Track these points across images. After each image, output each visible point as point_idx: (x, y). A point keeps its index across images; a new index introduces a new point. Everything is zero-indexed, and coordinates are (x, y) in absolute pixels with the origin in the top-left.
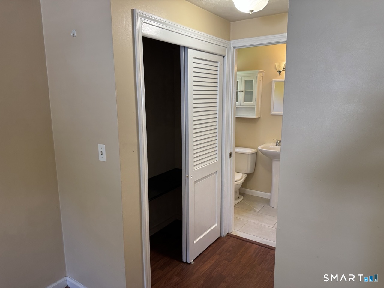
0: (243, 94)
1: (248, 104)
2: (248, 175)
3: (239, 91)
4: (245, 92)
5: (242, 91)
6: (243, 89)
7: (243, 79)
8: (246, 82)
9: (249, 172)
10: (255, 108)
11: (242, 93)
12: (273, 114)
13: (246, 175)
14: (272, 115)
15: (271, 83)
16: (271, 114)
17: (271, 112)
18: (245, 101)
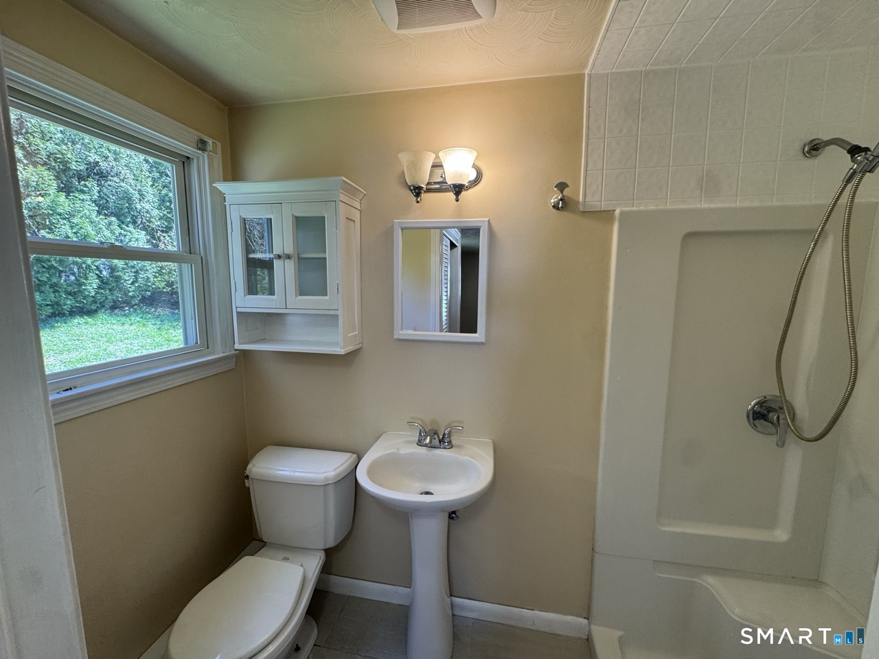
0: (290, 266)
1: (311, 302)
2: (329, 552)
3: (279, 257)
4: (299, 258)
5: (288, 257)
6: (289, 250)
7: (288, 212)
8: (300, 222)
9: (331, 543)
10: (337, 316)
11: (287, 261)
12: (401, 337)
13: (323, 552)
14: (399, 340)
15: (389, 235)
16: (395, 337)
17: (395, 333)
18: (302, 291)
